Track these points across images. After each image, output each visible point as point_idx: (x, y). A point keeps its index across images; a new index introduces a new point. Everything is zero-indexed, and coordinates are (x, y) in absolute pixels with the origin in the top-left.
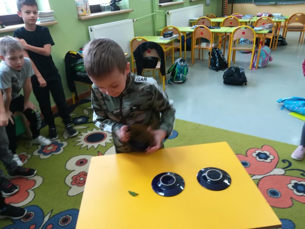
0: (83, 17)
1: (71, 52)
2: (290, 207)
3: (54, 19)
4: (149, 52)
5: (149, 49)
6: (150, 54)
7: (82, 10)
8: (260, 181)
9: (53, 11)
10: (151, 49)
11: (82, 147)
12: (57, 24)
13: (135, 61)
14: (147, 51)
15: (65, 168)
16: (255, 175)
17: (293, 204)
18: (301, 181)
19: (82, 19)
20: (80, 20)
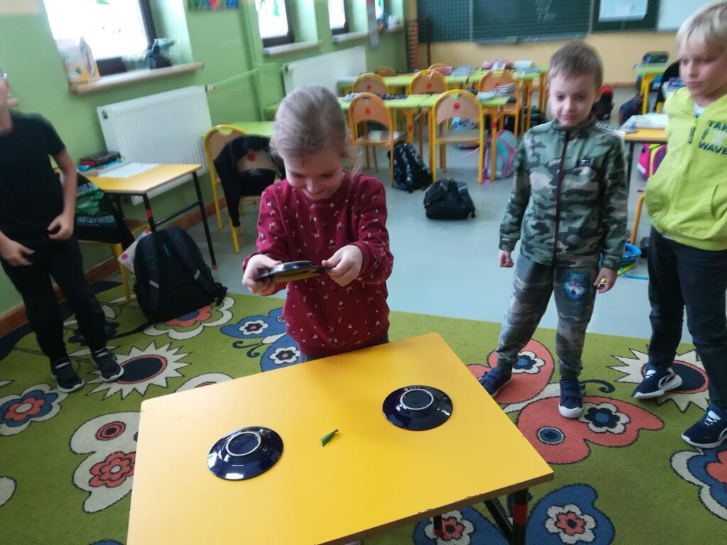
2: (585, 458)
4: (252, 158)
5: (250, 151)
7: (78, 71)
8: (521, 414)
10: (254, 151)
11: (108, 395)
13: (219, 180)
14: (245, 157)
15: (71, 449)
16: (509, 404)
17: (590, 451)
18: (601, 403)
19: (80, 91)
20: (75, 93)
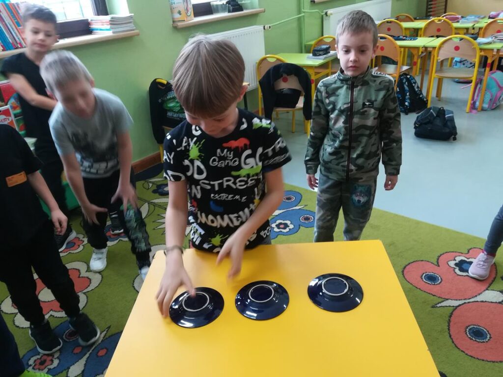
0: (180, 24)
1: (158, 80)
3: (134, 28)
4: (285, 80)
5: (285, 75)
6: (288, 85)
7: (180, 13)
8: (456, 310)
9: (133, 14)
10: (288, 75)
12: (138, 35)
14: (281, 79)
16: (447, 299)
19: (179, 27)
20: (176, 28)
